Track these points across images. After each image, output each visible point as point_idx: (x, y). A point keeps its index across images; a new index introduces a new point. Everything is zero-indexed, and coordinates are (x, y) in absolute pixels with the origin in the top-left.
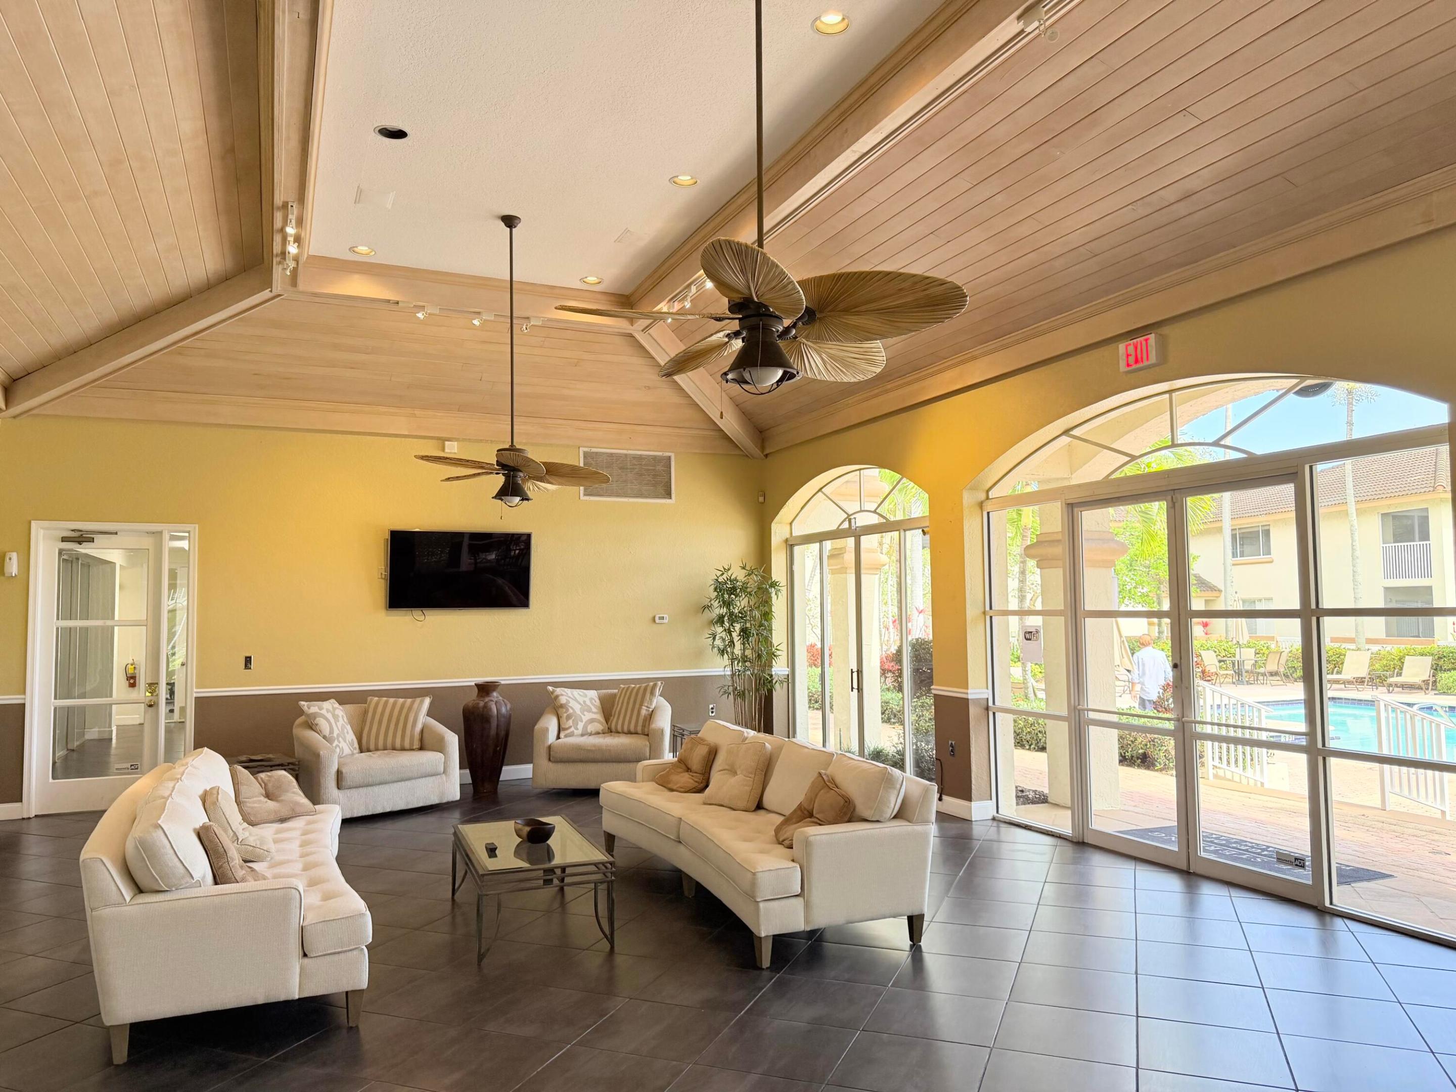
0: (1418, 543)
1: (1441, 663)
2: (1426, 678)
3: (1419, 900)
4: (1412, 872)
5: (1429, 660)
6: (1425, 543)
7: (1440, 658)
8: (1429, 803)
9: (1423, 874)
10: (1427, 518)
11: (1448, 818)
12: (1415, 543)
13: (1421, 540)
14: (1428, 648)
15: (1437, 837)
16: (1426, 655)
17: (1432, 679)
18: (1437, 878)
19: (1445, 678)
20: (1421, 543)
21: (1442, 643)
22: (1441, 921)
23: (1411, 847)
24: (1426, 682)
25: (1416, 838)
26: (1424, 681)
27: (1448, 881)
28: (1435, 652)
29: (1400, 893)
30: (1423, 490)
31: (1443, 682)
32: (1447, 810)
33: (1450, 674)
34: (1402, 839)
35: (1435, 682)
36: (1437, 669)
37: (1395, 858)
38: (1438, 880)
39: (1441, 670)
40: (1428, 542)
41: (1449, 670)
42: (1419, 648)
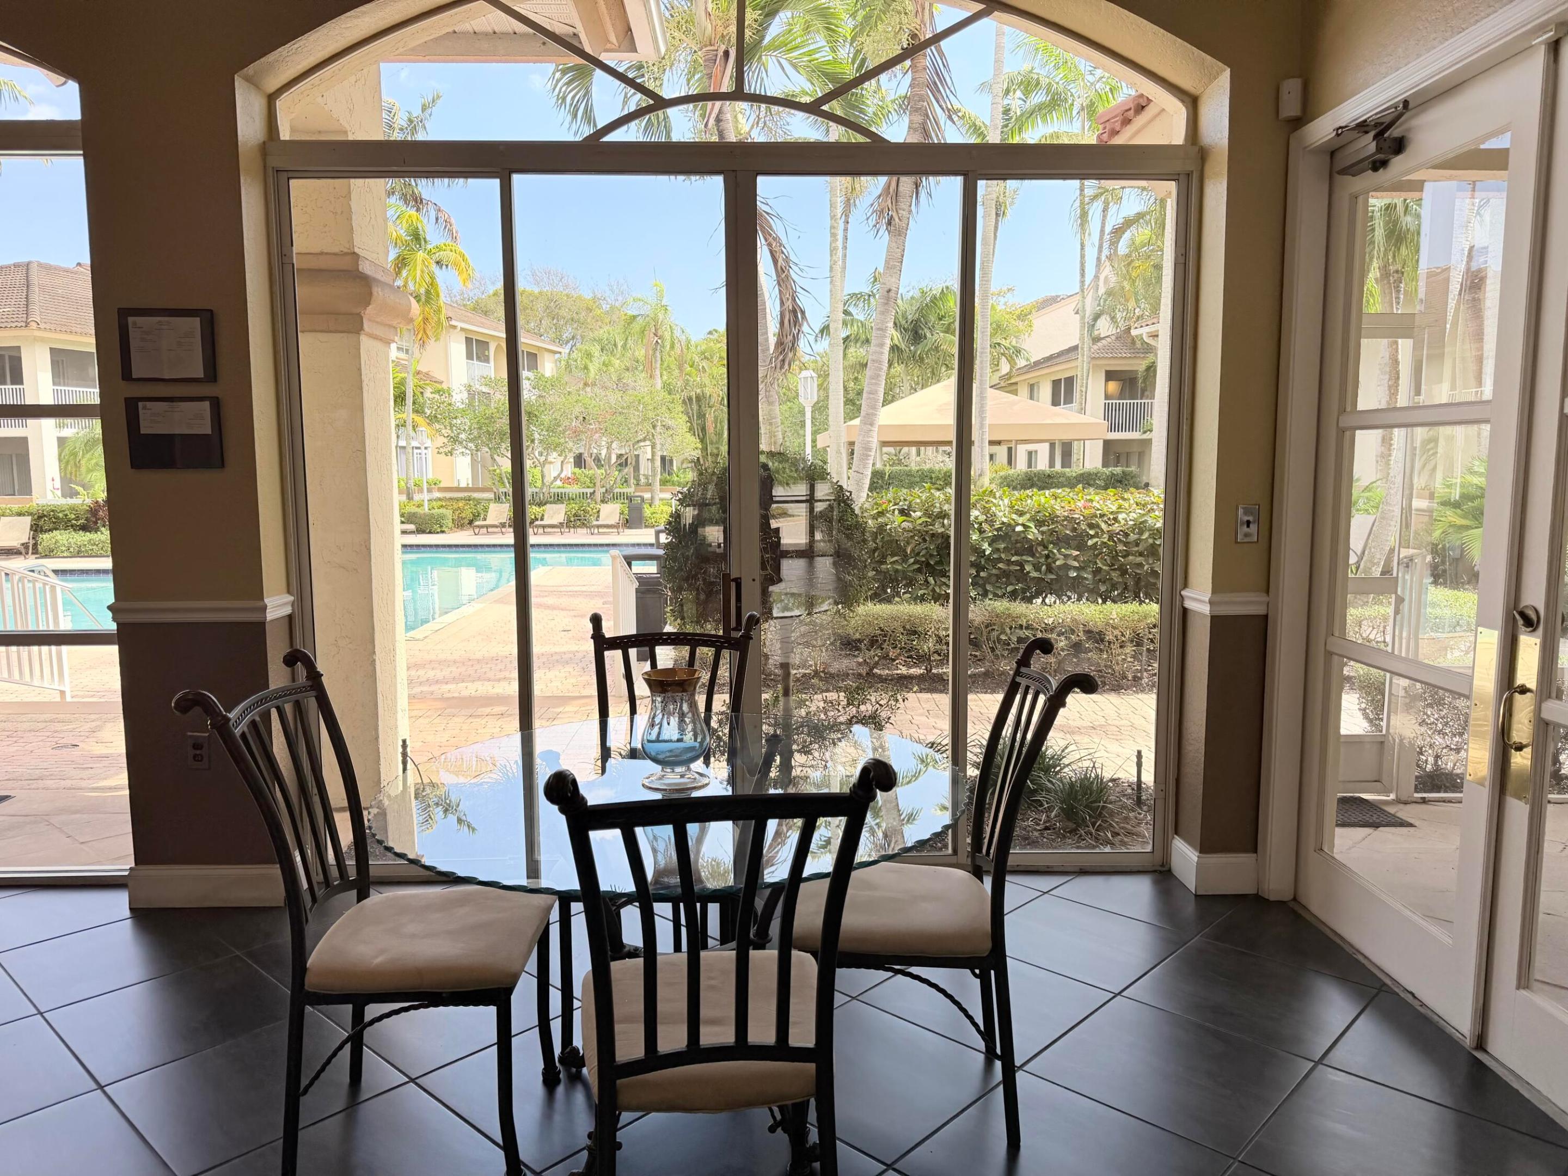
0: (11, 387)
1: (41, 523)
2: (26, 540)
3: (50, 824)
4: (34, 784)
5: (28, 520)
6: (18, 387)
7: (40, 518)
8: (46, 685)
9: (49, 783)
10: (20, 359)
11: (68, 699)
12: (6, 387)
13: (12, 383)
14: (26, 507)
15: (59, 726)
16: (24, 515)
17: (32, 542)
18: (68, 783)
19: (46, 539)
20: (14, 387)
21: (42, 502)
22: (82, 846)
23: (29, 747)
24: (25, 545)
25: (33, 733)
26: (23, 544)
27: (84, 784)
28: (35, 511)
29: (21, 819)
30: (13, 325)
31: (44, 544)
32: (67, 689)
33: (51, 534)
34: (15, 739)
35: (35, 545)
36: (37, 529)
37: (9, 769)
38: (69, 785)
39: (42, 531)
40: (21, 387)
41: (51, 530)
42: (15, 507)
